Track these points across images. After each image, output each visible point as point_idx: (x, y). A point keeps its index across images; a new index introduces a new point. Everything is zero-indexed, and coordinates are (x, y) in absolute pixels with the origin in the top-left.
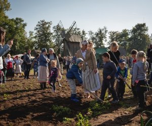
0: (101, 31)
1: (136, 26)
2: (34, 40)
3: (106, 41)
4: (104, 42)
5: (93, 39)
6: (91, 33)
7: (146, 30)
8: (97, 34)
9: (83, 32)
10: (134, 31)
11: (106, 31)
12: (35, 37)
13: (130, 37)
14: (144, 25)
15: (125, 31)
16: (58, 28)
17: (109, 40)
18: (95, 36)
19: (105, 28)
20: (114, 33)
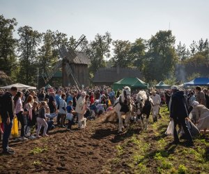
0: (100, 40)
1: (158, 35)
3: (109, 55)
5: (88, 51)
7: (173, 41)
8: (94, 44)
9: (72, 40)
10: (154, 42)
11: (109, 41)
13: (147, 51)
15: (139, 41)
16: (28, 34)
17: (113, 54)
18: (90, 47)
19: (108, 35)
20: (122, 44)
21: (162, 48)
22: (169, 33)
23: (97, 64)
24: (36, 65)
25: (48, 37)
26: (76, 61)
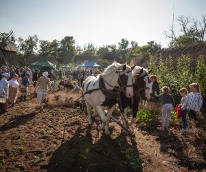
0: (31, 39)
1: (65, 38)
3: (36, 49)
4: (34, 50)
5: (23, 46)
6: (21, 40)
7: (74, 42)
8: (27, 42)
10: (63, 42)
11: (37, 40)
13: (59, 47)
15: (55, 41)
17: (39, 48)
18: (25, 43)
19: (36, 36)
20: (44, 42)
21: (68, 46)
22: (72, 38)
23: (29, 54)
26: (8, 48)
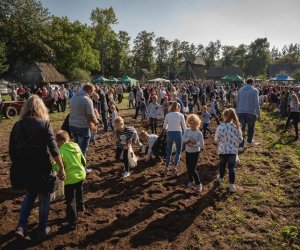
0: (213, 45)
1: (256, 41)
2: (131, 54)
3: (218, 57)
4: (216, 59)
5: (203, 54)
6: (201, 47)
7: (268, 46)
8: (208, 49)
9: (193, 46)
10: (253, 46)
12: (133, 52)
13: (247, 53)
14: (265, 39)
15: (242, 46)
16: (163, 43)
17: (221, 56)
18: (205, 51)
19: (218, 42)
20: (228, 48)
21: (259, 52)
23: (209, 63)
24: (167, 64)
25: (175, 44)
26: (196, 62)
